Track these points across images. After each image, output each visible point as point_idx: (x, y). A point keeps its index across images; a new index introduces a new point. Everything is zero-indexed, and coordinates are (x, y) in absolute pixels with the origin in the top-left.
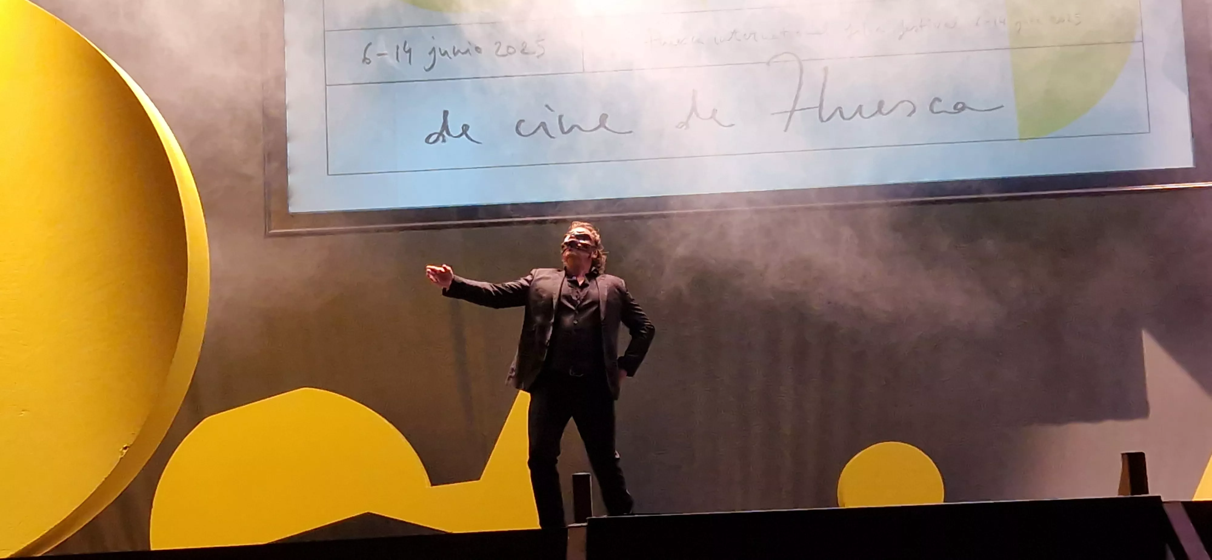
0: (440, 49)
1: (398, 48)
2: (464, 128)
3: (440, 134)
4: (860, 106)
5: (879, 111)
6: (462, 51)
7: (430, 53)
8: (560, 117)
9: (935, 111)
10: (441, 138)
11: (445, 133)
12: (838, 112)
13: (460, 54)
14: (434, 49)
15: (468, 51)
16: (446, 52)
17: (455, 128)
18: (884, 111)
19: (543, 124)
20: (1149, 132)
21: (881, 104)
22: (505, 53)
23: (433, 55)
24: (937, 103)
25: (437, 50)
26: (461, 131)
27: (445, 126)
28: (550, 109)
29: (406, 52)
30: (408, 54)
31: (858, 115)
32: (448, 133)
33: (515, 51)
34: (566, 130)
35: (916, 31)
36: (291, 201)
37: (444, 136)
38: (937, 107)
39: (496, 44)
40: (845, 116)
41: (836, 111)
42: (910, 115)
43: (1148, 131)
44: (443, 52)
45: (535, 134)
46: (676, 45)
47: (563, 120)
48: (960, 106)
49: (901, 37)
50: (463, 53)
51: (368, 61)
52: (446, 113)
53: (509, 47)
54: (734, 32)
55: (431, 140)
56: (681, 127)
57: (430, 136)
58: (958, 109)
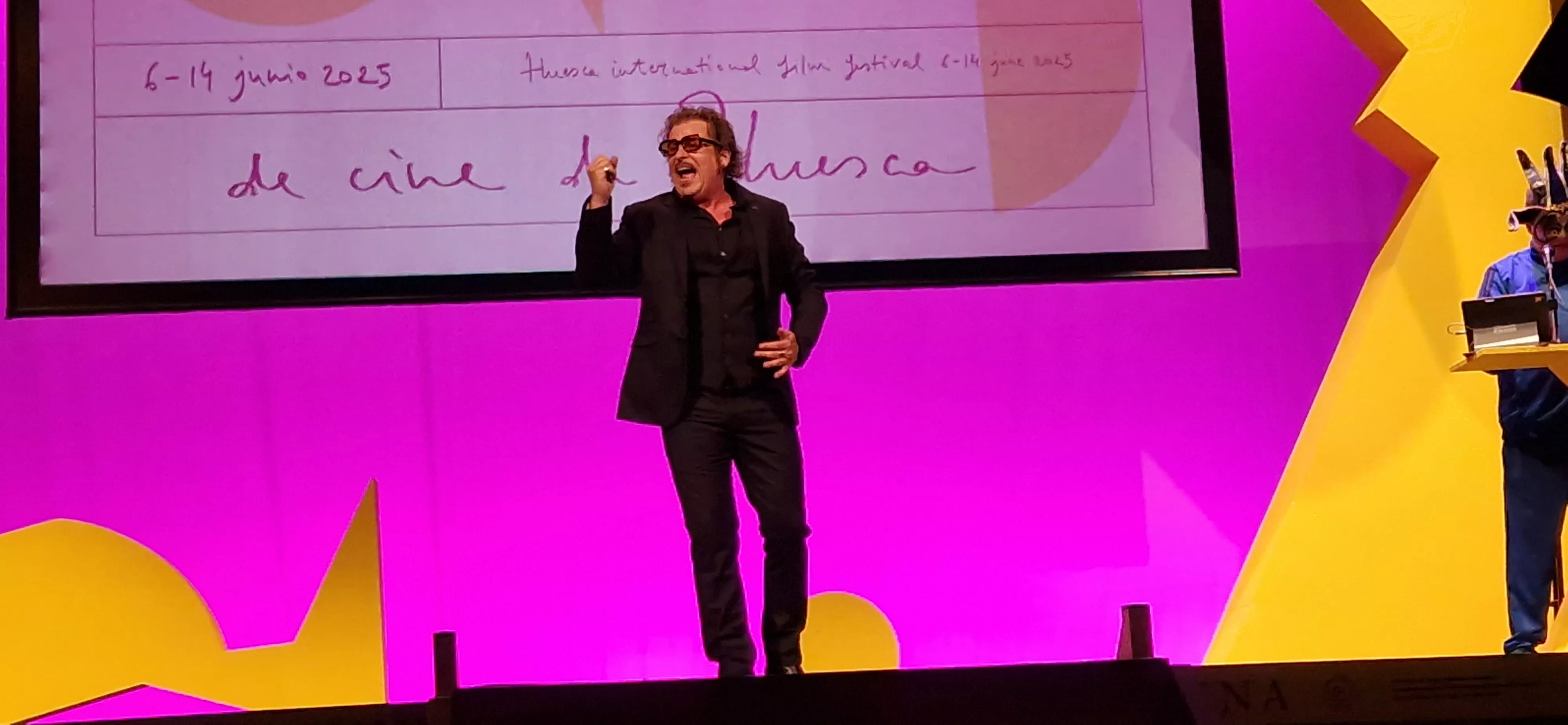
0: (250, 73)
1: (193, 69)
2: (281, 176)
3: (249, 184)
4: (797, 163)
5: (821, 169)
6: (281, 76)
7: (237, 78)
8: (409, 167)
9: (891, 170)
10: (250, 190)
11: (255, 184)
12: (769, 169)
13: (276, 80)
14: (242, 73)
15: (287, 77)
16: (258, 78)
17: (269, 177)
18: (828, 168)
19: (386, 175)
20: (1154, 204)
21: (823, 161)
22: (338, 80)
23: (241, 78)
24: (892, 162)
25: (247, 76)
26: (276, 182)
27: (255, 174)
28: (397, 156)
29: (205, 76)
30: (207, 79)
31: (794, 173)
32: (260, 184)
33: (349, 80)
34: (417, 183)
35: (868, 69)
36: (44, 269)
37: (253, 188)
38: (893, 166)
39: (325, 68)
40: (779, 176)
41: (766, 169)
42: (859, 176)
43: (1151, 202)
44: (254, 76)
45: (376, 188)
46: (561, 77)
47: (413, 171)
48: (921, 166)
49: (849, 77)
50: (281, 80)
51: (153, 86)
52: (256, 157)
53: (341, 74)
54: (639, 63)
55: (237, 191)
56: (569, 183)
57: (235, 187)
58: (918, 171)
